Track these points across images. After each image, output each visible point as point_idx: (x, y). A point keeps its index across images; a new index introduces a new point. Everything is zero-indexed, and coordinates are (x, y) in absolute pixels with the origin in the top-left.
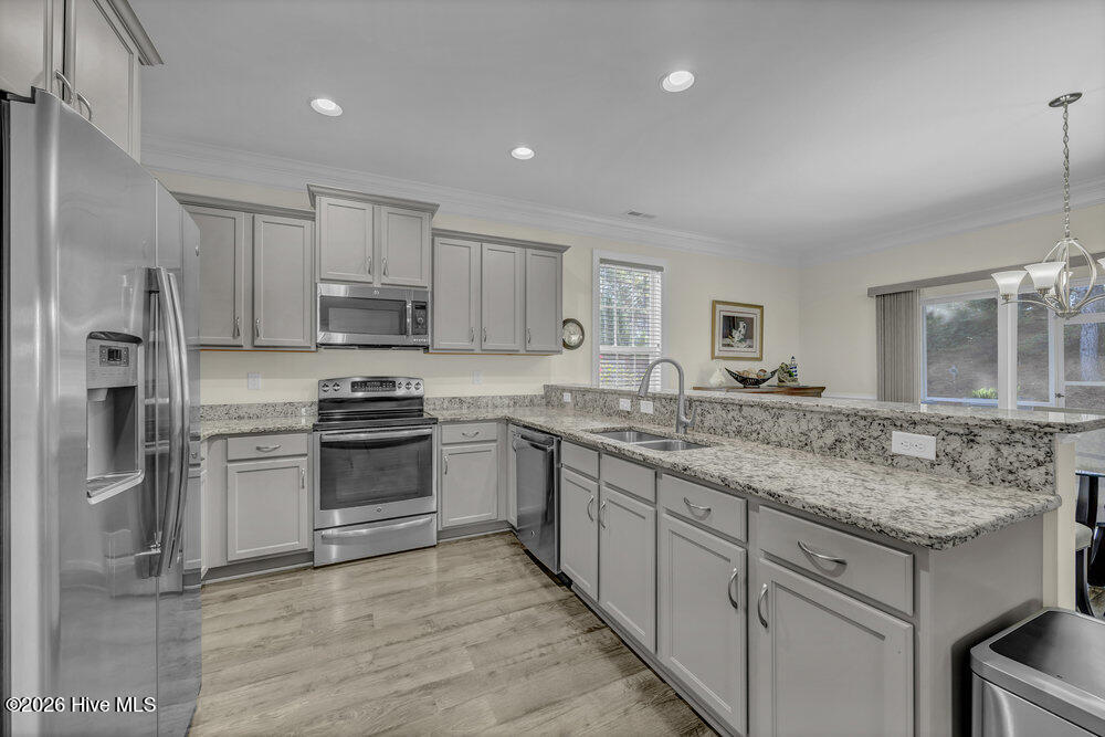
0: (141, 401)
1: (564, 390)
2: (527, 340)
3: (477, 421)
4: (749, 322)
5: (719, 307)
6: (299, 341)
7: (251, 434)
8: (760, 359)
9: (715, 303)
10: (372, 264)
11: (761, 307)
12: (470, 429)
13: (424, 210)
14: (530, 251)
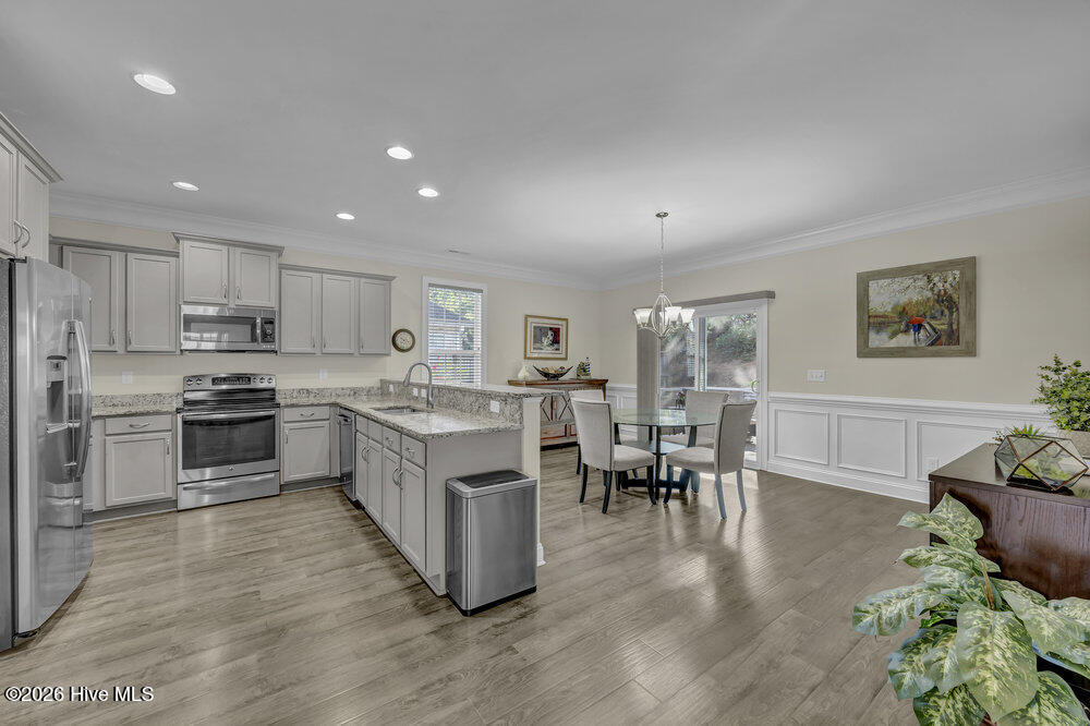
0: (66, 392)
1: (390, 382)
2: (360, 345)
3: (312, 405)
4: (556, 332)
5: (530, 320)
6: (165, 348)
7: (125, 415)
8: (566, 359)
9: (527, 317)
10: (227, 291)
11: (566, 320)
12: (307, 412)
13: (272, 251)
14: (363, 280)
